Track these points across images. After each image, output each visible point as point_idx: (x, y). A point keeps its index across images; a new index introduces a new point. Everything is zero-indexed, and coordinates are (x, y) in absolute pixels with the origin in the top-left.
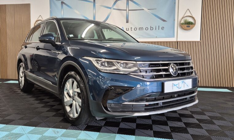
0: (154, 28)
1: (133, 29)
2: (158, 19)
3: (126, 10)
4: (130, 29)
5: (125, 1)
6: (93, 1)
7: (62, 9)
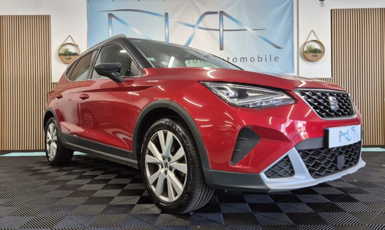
0: (264, 59)
5: (218, 16)
6: (164, 14)
7: (110, 27)
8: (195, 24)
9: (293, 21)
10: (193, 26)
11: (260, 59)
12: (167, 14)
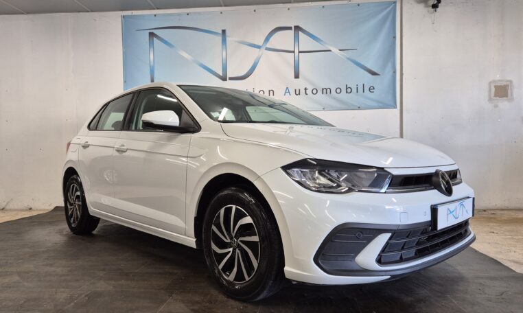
0: (354, 90)
1: (309, 91)
2: (360, 69)
3: (294, 52)
4: (303, 91)
5: (292, 32)
6: (221, 32)
7: (152, 49)
8: (261, 44)
9: (395, 37)
10: (259, 47)
11: (349, 90)
12: (224, 31)
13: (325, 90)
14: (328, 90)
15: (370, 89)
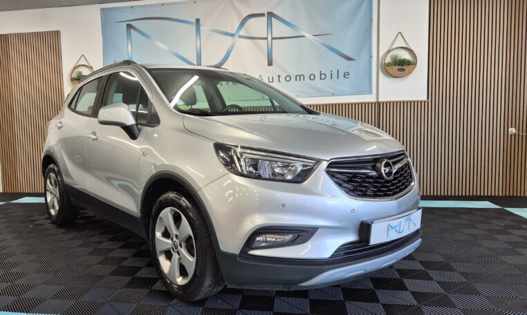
0: (328, 76)
1: (282, 79)
4: (276, 79)
5: (264, 19)
6: (194, 21)
7: (129, 41)
8: (234, 33)
9: (371, 20)
10: (232, 35)
11: (323, 77)
12: (198, 21)
13: (298, 77)
14: (302, 77)
15: (344, 75)
